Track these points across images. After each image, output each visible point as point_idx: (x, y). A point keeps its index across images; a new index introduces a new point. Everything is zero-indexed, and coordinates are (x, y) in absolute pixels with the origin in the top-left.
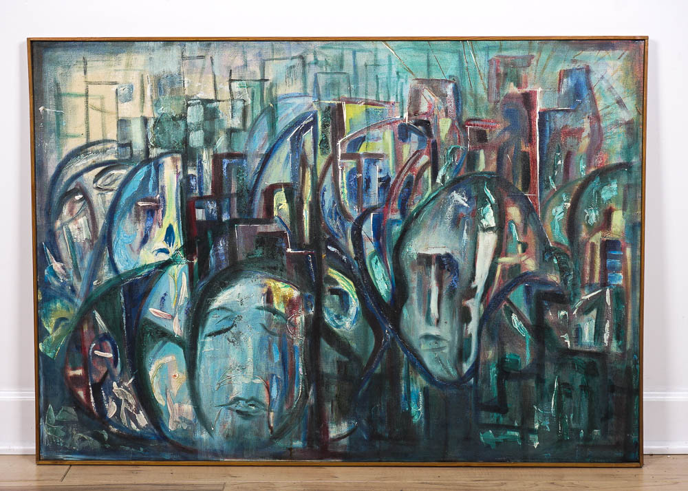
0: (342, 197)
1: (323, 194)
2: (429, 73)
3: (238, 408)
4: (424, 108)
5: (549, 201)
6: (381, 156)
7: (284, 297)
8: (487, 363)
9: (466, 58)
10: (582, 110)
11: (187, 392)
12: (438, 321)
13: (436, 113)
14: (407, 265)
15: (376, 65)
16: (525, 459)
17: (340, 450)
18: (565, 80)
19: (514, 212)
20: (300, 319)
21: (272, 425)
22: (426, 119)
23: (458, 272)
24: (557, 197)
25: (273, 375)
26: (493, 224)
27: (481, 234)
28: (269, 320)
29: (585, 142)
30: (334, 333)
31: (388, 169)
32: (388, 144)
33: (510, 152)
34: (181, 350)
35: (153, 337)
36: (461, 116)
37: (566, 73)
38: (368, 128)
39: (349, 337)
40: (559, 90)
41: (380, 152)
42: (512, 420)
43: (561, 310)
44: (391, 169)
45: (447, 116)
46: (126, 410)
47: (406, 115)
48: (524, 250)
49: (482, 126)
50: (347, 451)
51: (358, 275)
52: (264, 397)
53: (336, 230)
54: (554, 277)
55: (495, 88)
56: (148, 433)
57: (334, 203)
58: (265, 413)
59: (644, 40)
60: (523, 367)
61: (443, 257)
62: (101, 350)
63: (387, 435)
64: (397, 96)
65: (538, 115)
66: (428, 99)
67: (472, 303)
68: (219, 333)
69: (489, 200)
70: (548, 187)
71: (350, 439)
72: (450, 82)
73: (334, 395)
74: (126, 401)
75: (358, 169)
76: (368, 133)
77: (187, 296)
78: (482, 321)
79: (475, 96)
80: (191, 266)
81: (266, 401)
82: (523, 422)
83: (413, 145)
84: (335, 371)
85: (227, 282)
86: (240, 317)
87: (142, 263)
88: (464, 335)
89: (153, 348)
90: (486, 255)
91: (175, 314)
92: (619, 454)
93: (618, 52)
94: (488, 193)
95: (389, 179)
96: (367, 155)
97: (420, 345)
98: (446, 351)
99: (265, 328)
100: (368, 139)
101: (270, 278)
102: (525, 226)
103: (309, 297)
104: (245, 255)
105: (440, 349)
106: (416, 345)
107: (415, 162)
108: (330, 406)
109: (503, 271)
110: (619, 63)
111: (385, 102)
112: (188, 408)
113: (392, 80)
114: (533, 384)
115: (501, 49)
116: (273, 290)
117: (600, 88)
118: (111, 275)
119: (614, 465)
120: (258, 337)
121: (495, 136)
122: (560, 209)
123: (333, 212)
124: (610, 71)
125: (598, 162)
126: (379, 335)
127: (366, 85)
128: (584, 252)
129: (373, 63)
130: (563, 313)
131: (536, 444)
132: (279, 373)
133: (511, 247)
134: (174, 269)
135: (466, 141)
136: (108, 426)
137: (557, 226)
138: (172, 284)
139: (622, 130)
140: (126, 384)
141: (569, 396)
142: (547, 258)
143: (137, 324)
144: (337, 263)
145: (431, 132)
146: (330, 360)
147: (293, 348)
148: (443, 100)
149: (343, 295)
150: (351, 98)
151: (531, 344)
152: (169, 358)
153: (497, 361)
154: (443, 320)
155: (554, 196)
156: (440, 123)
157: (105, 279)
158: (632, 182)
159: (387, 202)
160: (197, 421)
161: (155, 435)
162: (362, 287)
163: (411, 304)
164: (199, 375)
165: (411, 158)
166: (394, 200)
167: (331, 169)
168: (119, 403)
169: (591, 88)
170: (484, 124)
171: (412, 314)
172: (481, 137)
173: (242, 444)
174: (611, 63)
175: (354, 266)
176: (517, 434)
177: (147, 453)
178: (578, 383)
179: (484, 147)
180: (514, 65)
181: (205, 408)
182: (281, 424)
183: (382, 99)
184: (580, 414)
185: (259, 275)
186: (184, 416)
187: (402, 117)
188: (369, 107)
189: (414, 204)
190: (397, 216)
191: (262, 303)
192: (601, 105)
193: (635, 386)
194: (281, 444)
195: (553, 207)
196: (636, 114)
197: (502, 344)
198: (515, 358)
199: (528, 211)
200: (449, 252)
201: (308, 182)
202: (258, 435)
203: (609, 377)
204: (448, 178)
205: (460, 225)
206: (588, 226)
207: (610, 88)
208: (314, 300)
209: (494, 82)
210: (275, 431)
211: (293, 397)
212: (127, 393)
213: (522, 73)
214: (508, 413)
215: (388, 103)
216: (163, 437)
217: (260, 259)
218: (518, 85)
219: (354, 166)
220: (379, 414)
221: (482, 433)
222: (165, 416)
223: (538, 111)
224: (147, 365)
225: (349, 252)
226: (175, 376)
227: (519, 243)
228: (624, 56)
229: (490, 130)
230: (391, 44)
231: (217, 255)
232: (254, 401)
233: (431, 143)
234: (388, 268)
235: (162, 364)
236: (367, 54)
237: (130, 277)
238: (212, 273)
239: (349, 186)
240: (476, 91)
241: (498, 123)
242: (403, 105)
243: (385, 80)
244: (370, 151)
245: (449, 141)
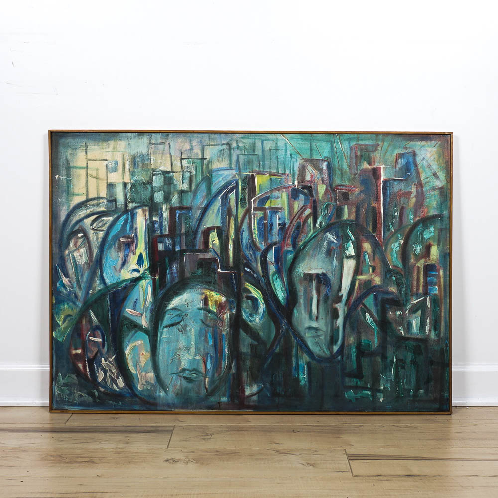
0: (254, 235)
1: (242, 233)
2: (311, 155)
3: (185, 375)
4: (308, 178)
5: (390, 239)
6: (280, 209)
7: (216, 301)
8: (349, 346)
9: (335, 145)
10: (411, 180)
11: (150, 365)
12: (317, 318)
13: (316, 181)
14: (297, 281)
15: (277, 150)
16: (374, 410)
17: (252, 404)
18: (399, 160)
19: (367, 246)
20: (226, 316)
21: (207, 387)
22: (309, 185)
23: (330, 285)
24: (395, 237)
25: (208, 353)
26: (353, 254)
27: (345, 261)
28: (206, 316)
29: (413, 201)
30: (248, 325)
31: (285, 217)
32: (284, 201)
33: (364, 207)
34: (147, 337)
35: (128, 328)
36: (332, 183)
37: (400, 156)
38: (272, 191)
39: (258, 328)
40: (396, 167)
41: (279, 206)
42: (366, 383)
43: (398, 311)
44: (287, 217)
45: (323, 183)
46: (110, 377)
47: (296, 183)
48: (373, 271)
49: (346, 190)
50: (257, 404)
51: (265, 287)
52: (202, 368)
53: (250, 258)
54: (393, 289)
55: (354, 165)
56: (125, 392)
57: (249, 240)
58: (203, 379)
59: (450, 135)
60: (373, 348)
61: (321, 275)
62: (94, 336)
63: (283, 393)
64: (290, 170)
65: (382, 183)
66: (311, 172)
67: (340, 306)
68: (172, 325)
69: (350, 238)
70: (389, 229)
71: (259, 397)
72: (325, 161)
73: (248, 367)
74: (110, 370)
75: (265, 217)
76: (271, 194)
77: (151, 301)
78: (346, 318)
79: (341, 170)
80: (154, 281)
81: (203, 370)
82: (373, 385)
83: (301, 202)
84: (249, 351)
85: (178, 291)
86: (186, 315)
87: (122, 279)
88: (334, 327)
89: (128, 335)
90: (348, 275)
91: (143, 313)
92: (436, 406)
93: (434, 143)
94: (350, 233)
95: (285, 224)
96: (270, 208)
97: (305, 334)
98: (322, 337)
99: (203, 322)
100: (272, 198)
101: (206, 289)
102: (374, 255)
103: (232, 302)
104: (191, 274)
105: (318, 336)
106: (302, 333)
107: (302, 213)
108: (246, 374)
109: (359, 285)
110: (434, 150)
111: (283, 174)
112: (151, 375)
113: (287, 159)
114: (380, 360)
115: (358, 140)
116: (208, 297)
117: (423, 165)
118: (101, 287)
119: (433, 413)
120: (198, 328)
121: (354, 196)
122: (397, 244)
123: (248, 245)
124: (429, 155)
125: (422, 213)
126: (278, 327)
127: (271, 162)
128: (413, 273)
129: (274, 148)
130: (399, 313)
131: (382, 400)
132: (212, 352)
133: (364, 269)
134: (143, 283)
135: (336, 199)
136: (98, 388)
137: (395, 255)
138: (142, 293)
139: (437, 193)
140: (110, 359)
141: (403, 367)
142: (388, 276)
143: (118, 319)
144: (251, 279)
145: (312, 194)
146: (246, 343)
147: (221, 335)
148: (320, 173)
149: (254, 300)
150: (260, 171)
151: (378, 333)
152: (140, 342)
153: (356, 344)
154: (320, 317)
155: (393, 236)
156: (319, 187)
157: (97, 289)
158: (444, 226)
159: (284, 239)
160: (157, 384)
161: (129, 393)
162: (267, 295)
163: (299, 306)
164: (159, 353)
165: (299, 210)
166: (288, 238)
167: (247, 218)
168: (105, 371)
169: (416, 166)
170: (347, 188)
171: (300, 313)
172: (345, 196)
173: (187, 399)
174: (429, 149)
175: (262, 281)
176: (369, 393)
177: (123, 406)
178: (409, 359)
179: (347, 204)
180: (367, 150)
181: (162, 375)
182: (213, 386)
183: (280, 171)
184: (410, 379)
185: (199, 287)
186: (149, 380)
187: (293, 183)
188: (272, 177)
189: (301, 240)
190: (290, 248)
191: (201, 305)
192: (423, 176)
193: (446, 361)
194: (212, 399)
195: (393, 243)
196: (446, 182)
197: (359, 333)
198: (368, 342)
199: (376, 245)
200: (325, 272)
201: (232, 226)
202: (198, 393)
203: (430, 355)
204: (324, 223)
205: (332, 254)
206: (415, 255)
207: (429, 166)
208: (235, 304)
209: (354, 161)
210: (209, 391)
211: (221, 368)
212: (111, 365)
213: (372, 155)
214: (363, 379)
215: (285, 174)
216: (134, 395)
217: (200, 277)
218: (369, 164)
219: (262, 215)
220: (278, 380)
221: (346, 392)
222: (136, 381)
223: (382, 180)
224: (124, 347)
225: (259, 272)
226: (143, 354)
227: (370, 266)
228: (437, 145)
229: (351, 192)
230: (287, 136)
231: (172, 274)
232: (195, 371)
233: (312, 201)
234: (284, 283)
235: (135, 346)
236: (271, 142)
237: (114, 288)
238: (168, 286)
239: (259, 229)
240: (342, 167)
241: (356, 188)
242: (294, 175)
243: (282, 159)
244: (272, 206)
245: (324, 199)
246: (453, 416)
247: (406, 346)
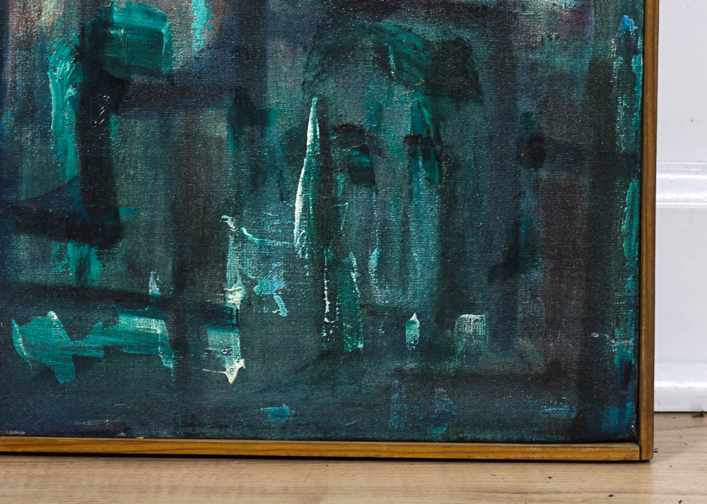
16: (189, 426)
42: (138, 271)
60: (179, 59)
82: (182, 278)
92: (560, 409)
114: (221, 130)
119: (535, 451)
131: (233, 368)
141: (363, 177)
153: (74, 35)
176: (157, 327)
178: (399, 127)
184: (406, 250)
193: (623, 144)
198: (149, 23)
203: (525, 104)
214: (122, 246)
221: (20, 323)
246: (660, 470)
247: (381, 51)
